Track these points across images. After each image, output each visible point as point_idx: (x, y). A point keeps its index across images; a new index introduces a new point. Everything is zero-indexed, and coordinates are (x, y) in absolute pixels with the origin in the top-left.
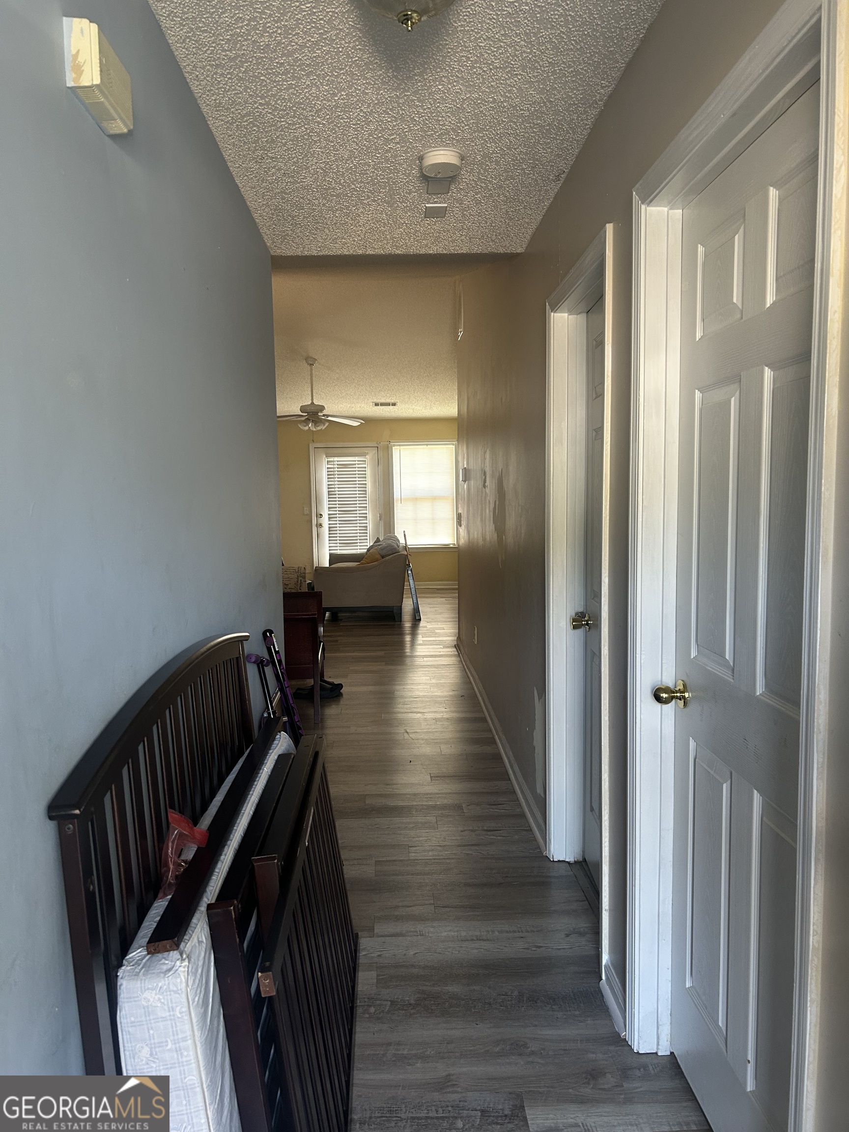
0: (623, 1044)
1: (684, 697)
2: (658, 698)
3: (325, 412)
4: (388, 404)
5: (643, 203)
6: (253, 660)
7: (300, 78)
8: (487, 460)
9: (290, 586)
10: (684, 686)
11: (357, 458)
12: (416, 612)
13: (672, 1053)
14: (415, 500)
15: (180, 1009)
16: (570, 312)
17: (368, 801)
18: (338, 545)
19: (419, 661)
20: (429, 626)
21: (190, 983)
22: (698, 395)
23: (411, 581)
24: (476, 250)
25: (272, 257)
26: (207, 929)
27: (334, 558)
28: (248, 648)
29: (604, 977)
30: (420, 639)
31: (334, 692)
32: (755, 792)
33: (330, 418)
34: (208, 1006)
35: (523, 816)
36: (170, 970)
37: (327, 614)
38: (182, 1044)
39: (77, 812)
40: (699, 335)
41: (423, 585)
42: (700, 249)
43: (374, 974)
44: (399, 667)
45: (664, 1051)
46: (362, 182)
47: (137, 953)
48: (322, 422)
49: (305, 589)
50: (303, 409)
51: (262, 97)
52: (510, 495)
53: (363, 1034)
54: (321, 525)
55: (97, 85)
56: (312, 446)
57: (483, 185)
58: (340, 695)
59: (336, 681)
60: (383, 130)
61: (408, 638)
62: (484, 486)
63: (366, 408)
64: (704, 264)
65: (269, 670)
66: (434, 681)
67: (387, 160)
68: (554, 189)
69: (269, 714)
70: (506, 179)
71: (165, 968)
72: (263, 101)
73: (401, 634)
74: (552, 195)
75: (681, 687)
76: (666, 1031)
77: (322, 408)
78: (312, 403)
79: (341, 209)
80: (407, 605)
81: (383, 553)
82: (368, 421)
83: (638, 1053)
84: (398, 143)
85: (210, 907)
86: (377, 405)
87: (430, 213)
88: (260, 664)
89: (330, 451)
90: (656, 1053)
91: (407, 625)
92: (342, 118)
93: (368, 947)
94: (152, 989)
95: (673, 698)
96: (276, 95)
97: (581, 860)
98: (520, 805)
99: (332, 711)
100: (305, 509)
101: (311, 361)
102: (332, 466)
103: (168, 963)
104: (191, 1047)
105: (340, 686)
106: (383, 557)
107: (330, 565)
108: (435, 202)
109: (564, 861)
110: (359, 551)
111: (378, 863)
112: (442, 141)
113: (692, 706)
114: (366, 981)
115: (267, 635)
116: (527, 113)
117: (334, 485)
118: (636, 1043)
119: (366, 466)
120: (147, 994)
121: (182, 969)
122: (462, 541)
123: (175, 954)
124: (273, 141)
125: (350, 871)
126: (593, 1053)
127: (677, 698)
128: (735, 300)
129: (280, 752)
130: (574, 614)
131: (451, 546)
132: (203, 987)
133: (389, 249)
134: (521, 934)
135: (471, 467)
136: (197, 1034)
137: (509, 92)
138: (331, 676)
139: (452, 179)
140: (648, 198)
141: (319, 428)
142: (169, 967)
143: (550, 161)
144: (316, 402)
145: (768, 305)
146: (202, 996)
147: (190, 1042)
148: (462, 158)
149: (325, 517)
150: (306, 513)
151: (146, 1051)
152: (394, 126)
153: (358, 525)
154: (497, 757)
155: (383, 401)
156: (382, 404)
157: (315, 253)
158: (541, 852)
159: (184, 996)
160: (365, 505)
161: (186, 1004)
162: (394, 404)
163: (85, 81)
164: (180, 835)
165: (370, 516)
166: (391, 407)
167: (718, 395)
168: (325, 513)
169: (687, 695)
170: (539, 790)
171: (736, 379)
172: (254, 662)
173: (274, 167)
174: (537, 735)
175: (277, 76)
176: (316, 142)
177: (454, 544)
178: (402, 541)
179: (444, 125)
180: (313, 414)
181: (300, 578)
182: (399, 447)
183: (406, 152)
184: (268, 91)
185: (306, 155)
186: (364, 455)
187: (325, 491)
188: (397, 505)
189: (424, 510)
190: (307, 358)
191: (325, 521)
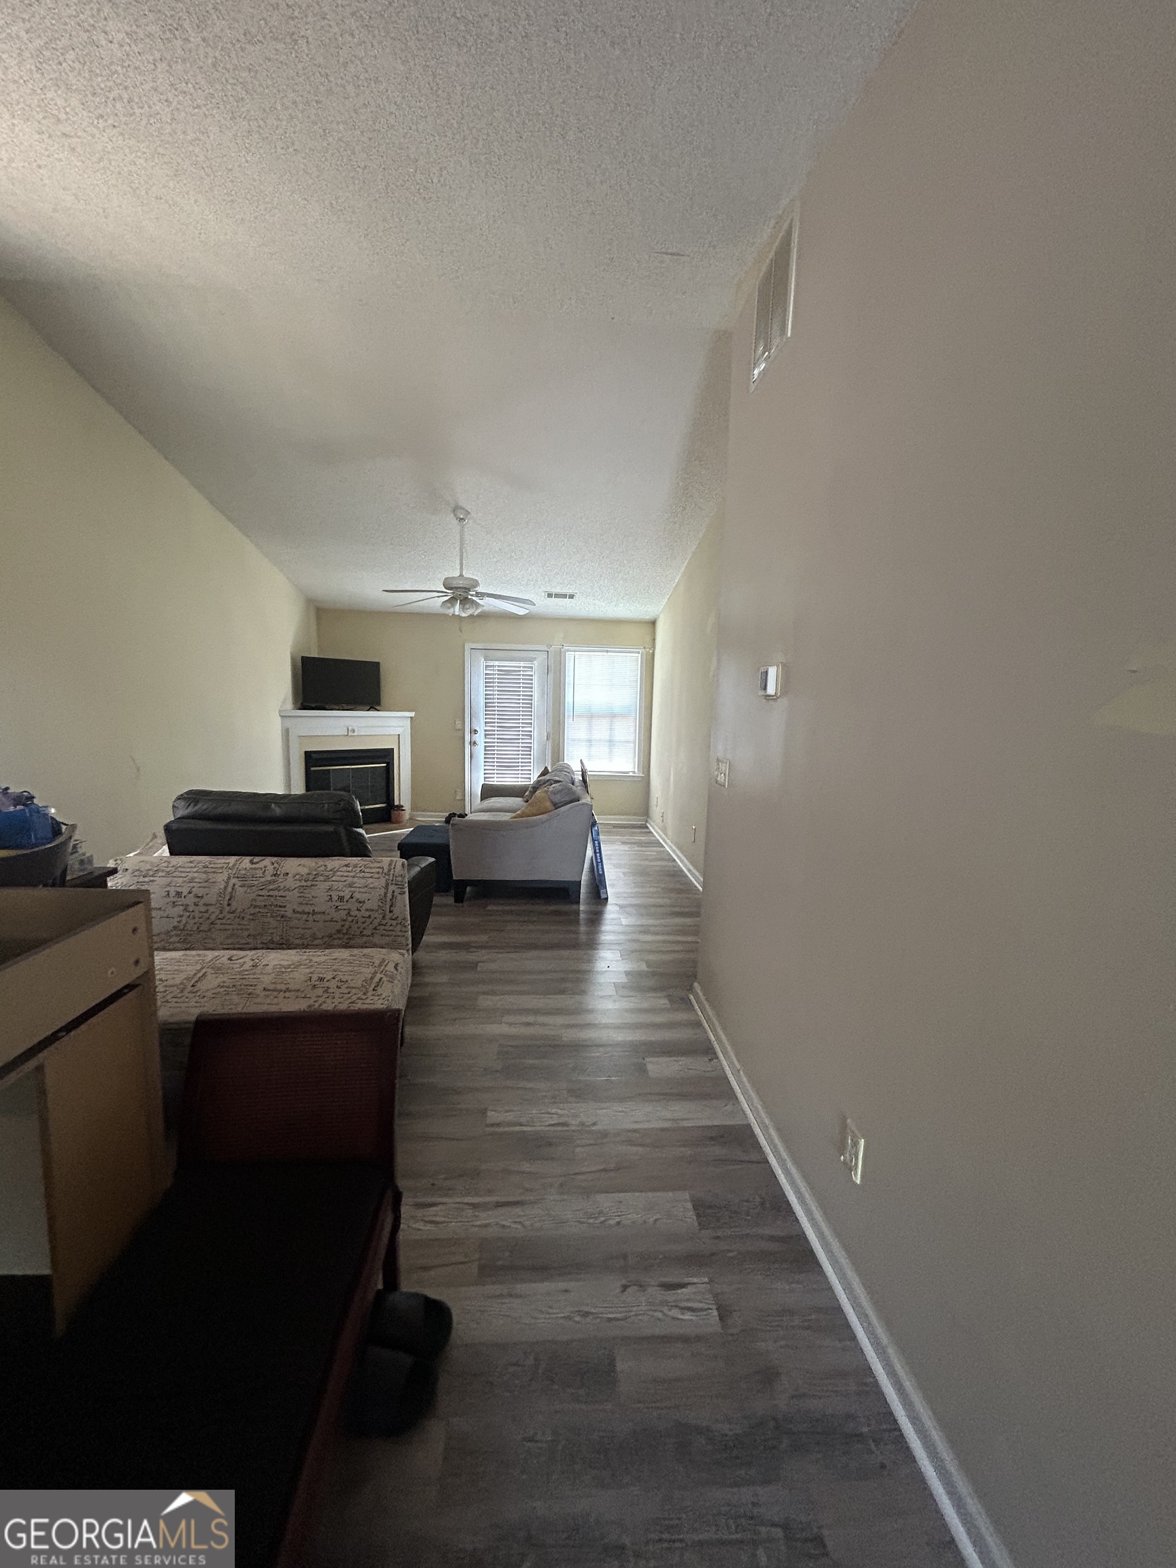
3: (478, 590)
4: (564, 596)
9: (367, 905)
11: (522, 664)
14: (591, 716)
18: (495, 768)
27: (488, 790)
33: (484, 600)
48: (474, 603)
50: (447, 583)
54: (475, 743)
56: (468, 646)
77: (475, 583)
78: (461, 575)
81: (551, 784)
86: (550, 595)
89: (490, 653)
100: (457, 723)
101: (461, 515)
102: (492, 672)
106: (556, 807)
107: (483, 797)
117: (493, 695)
119: (533, 674)
131: (631, 774)
141: (470, 612)
149: (481, 733)
150: (457, 728)
153: (521, 745)
155: (558, 590)
156: (557, 596)
160: (530, 721)
162: (572, 597)
165: (534, 733)
166: (568, 601)
168: (481, 727)
177: (634, 772)
180: (461, 592)
181: (391, 888)
182: (573, 653)
186: (531, 660)
187: (482, 701)
188: (568, 722)
189: (601, 730)
190: (456, 509)
191: (480, 738)
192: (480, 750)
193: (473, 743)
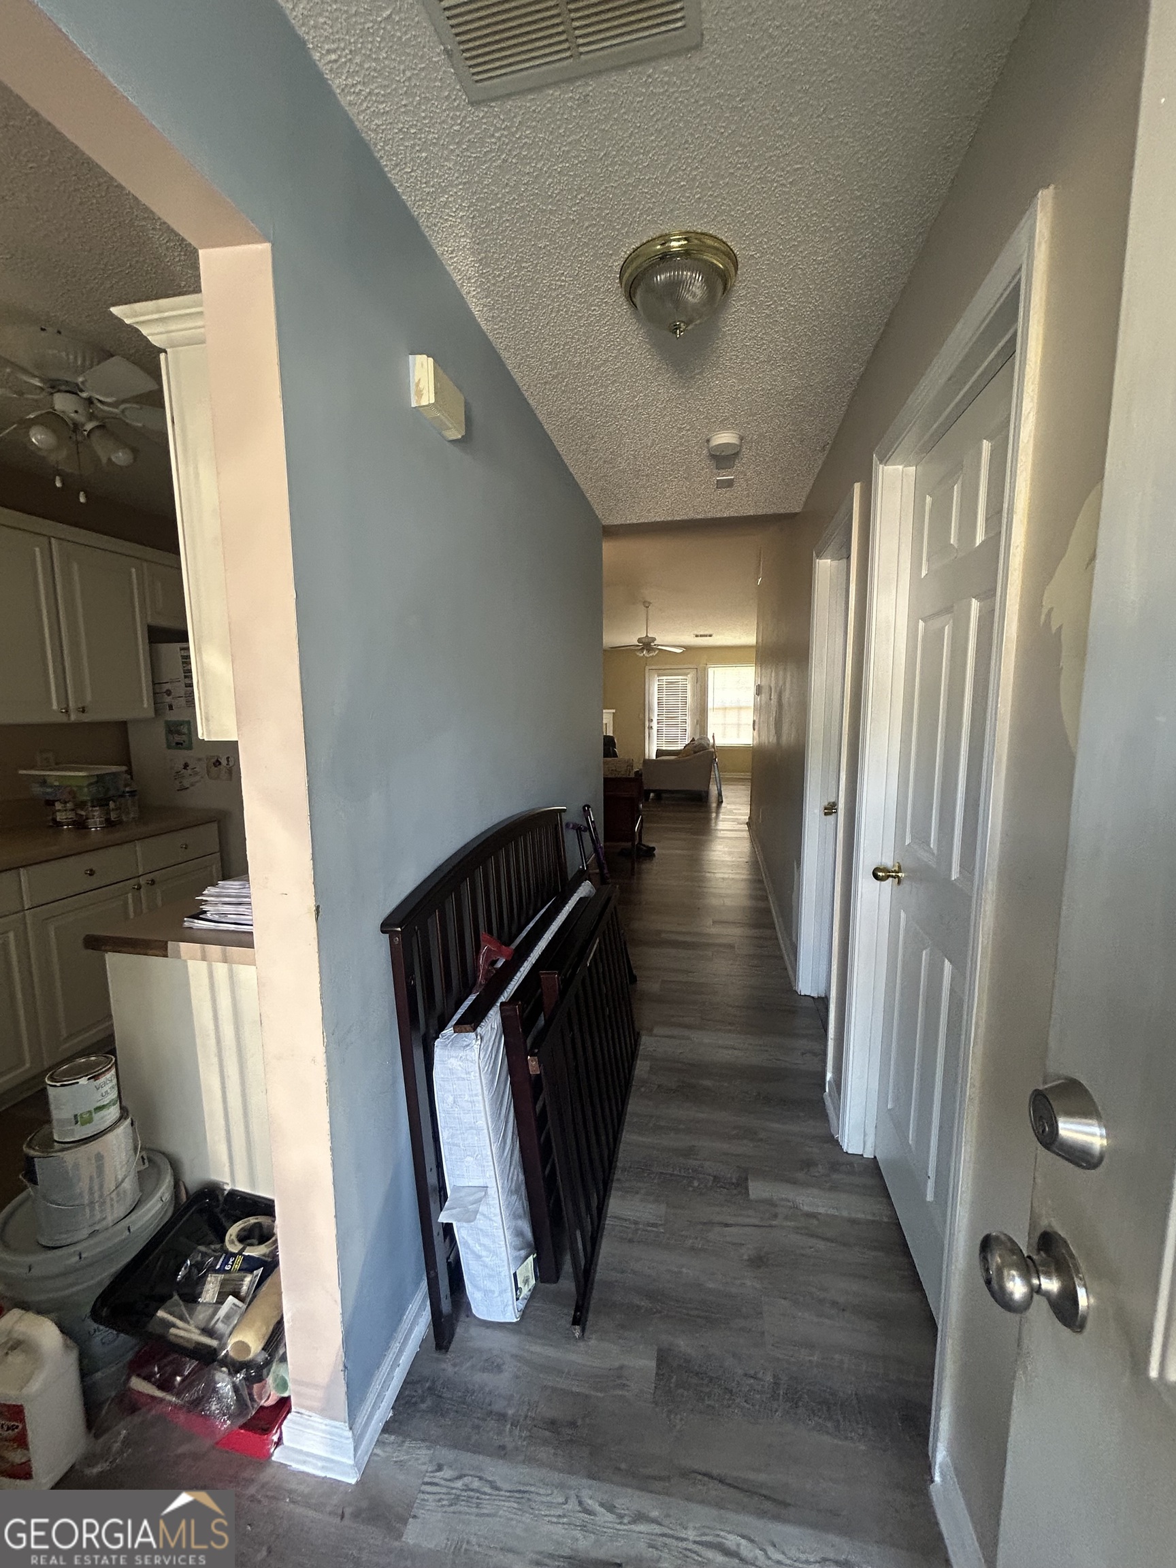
0: (836, 1144)
1: (898, 876)
2: (876, 876)
3: (656, 643)
4: (706, 636)
5: (880, 463)
6: (571, 826)
7: (607, 387)
8: (773, 679)
10: (899, 867)
11: (680, 677)
12: (720, 794)
13: (875, 1157)
14: (725, 709)
15: (475, 1075)
16: (833, 558)
17: (663, 935)
18: (664, 743)
19: (720, 834)
20: (729, 807)
21: (482, 1057)
22: (921, 624)
23: (717, 772)
24: (760, 512)
25: (603, 526)
26: (499, 1017)
27: (660, 753)
28: (566, 818)
29: (827, 1090)
30: (721, 816)
31: (649, 853)
32: (946, 961)
33: (659, 647)
34: (495, 1074)
35: (782, 958)
36: (468, 1046)
37: (652, 795)
38: (475, 1098)
39: (399, 929)
40: (924, 573)
41: (728, 775)
42: (929, 499)
43: (648, 1063)
44: (704, 838)
45: (868, 1154)
46: (664, 463)
47: (449, 1031)
48: (654, 650)
49: (632, 775)
50: (639, 640)
51: (581, 404)
52: (786, 707)
53: (635, 1106)
55: (433, 404)
56: (647, 668)
57: (761, 459)
58: (654, 855)
59: (652, 845)
60: (676, 420)
61: (714, 815)
62: (770, 699)
63: (689, 639)
64: (931, 511)
65: (586, 835)
66: (726, 849)
67: (682, 444)
68: (821, 458)
69: (583, 867)
70: (780, 453)
71: (465, 1043)
72: (582, 407)
73: (709, 812)
74: (820, 462)
75: (897, 869)
76: (871, 1140)
77: (654, 639)
78: (647, 636)
79: (651, 486)
80: (713, 789)
81: (696, 749)
82: (688, 648)
83: (847, 1152)
84: (689, 430)
85: (502, 1004)
86: (697, 636)
87: (721, 484)
88: (579, 829)
89: (660, 672)
90: (862, 1155)
91: (714, 805)
92: (643, 415)
93: (647, 1043)
94: (457, 1057)
95: (889, 876)
96: (591, 401)
97: (823, 996)
98: (780, 949)
99: (646, 866)
100: (641, 715)
101: (647, 605)
102: (662, 683)
103: (467, 1041)
104: (481, 1101)
105: (654, 849)
106: (695, 752)
107: (657, 756)
108: (724, 476)
109: (809, 996)
110: (679, 748)
111: (663, 982)
112: (723, 425)
113: (906, 885)
114: (641, 1068)
115: (586, 809)
116: (791, 397)
117: (662, 697)
118: (846, 1145)
119: (687, 683)
120: (452, 1060)
121: (475, 1046)
122: (755, 742)
123: (473, 1035)
124: (593, 437)
125: (643, 985)
126: (810, 1147)
127: (892, 877)
128: (952, 542)
129: (582, 896)
130: (826, 804)
132: (492, 1060)
133: (692, 515)
134: (766, 1048)
135: (763, 684)
136: (486, 1093)
137: (775, 381)
138: (648, 841)
139: (737, 454)
140: (884, 460)
141: (651, 655)
142: (467, 1043)
143: (816, 435)
144: (649, 636)
145: (977, 544)
146: (491, 1066)
147: (481, 1097)
148: (741, 438)
149: (655, 721)
150: (641, 718)
151: (451, 1099)
152: (684, 417)
153: (680, 727)
154: (768, 911)
155: (702, 633)
156: (701, 636)
157: (635, 522)
158: (792, 987)
159: (477, 1065)
160: (686, 713)
161: (478, 1071)
162: (710, 636)
163: (424, 402)
164: (489, 950)
165: (689, 721)
166: (708, 638)
167: (936, 624)
168: (655, 719)
169: (900, 874)
170: (794, 939)
171: (948, 610)
172: (573, 828)
173: (596, 457)
174: (794, 896)
175: (590, 386)
176: (625, 435)
178: (711, 741)
179: (724, 413)
180: (647, 644)
182: (713, 668)
183: (696, 437)
184: (585, 399)
185: (619, 446)
186: (686, 675)
187: (656, 701)
188: (710, 714)
189: (732, 717)
190: (644, 602)
191: (655, 725)
192: (654, 731)
193: (651, 728)
